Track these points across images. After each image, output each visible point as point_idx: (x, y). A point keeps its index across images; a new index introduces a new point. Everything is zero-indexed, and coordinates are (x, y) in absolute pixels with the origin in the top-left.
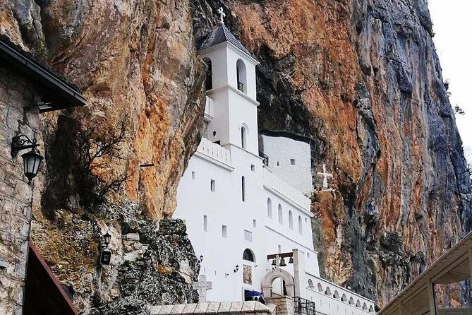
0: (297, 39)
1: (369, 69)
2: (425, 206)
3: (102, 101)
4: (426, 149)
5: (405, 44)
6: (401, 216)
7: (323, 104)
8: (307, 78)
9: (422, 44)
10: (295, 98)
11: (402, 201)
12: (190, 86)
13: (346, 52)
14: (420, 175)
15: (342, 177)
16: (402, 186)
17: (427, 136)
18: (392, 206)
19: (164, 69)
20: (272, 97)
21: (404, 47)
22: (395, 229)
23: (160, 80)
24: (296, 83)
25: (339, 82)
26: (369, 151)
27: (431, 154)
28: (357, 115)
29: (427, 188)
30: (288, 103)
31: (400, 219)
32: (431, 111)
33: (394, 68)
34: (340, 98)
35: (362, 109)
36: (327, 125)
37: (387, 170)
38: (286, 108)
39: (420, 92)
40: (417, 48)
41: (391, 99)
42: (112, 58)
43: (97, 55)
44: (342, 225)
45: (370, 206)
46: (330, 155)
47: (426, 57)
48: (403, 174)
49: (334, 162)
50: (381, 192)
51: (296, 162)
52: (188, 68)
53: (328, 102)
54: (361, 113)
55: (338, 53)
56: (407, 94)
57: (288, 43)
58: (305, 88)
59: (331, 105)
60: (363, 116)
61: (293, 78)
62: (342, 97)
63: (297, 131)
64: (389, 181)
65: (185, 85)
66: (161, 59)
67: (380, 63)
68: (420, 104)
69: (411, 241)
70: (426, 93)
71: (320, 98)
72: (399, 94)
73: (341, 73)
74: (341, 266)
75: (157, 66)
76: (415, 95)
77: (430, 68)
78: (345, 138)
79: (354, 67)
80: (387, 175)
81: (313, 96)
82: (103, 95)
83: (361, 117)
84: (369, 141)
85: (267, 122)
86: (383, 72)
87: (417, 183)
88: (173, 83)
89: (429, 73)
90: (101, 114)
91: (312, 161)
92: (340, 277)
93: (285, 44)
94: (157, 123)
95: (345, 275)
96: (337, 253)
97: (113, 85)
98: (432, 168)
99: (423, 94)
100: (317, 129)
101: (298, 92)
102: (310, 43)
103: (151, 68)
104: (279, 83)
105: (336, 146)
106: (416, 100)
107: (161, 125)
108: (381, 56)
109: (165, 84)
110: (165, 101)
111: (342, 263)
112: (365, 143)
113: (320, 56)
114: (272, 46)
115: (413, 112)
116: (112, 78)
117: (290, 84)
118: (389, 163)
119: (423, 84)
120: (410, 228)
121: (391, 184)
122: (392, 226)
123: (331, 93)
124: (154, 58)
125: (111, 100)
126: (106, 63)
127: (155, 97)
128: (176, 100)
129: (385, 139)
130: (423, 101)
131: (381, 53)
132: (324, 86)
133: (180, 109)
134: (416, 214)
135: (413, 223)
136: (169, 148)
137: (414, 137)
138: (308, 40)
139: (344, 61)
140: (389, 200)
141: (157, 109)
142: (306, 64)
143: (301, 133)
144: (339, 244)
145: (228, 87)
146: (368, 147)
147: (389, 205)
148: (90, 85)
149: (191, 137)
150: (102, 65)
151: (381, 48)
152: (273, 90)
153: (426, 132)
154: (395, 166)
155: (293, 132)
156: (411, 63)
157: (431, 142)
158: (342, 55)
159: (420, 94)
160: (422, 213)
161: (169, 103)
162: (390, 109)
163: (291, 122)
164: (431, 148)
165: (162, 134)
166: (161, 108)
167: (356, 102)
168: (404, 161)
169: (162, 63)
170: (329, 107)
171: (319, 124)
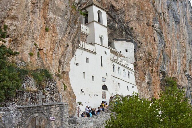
0: (126, 2)
1: (161, 13)
2: (188, 67)
3: (15, 23)
4: (187, 44)
5: (176, 3)
6: (177, 71)
7: (138, 27)
8: (131, 17)
9: (184, 3)
10: (126, 25)
11: (177, 65)
12: (68, 19)
13: (148, 6)
14: (185, 55)
15: (147, 55)
16: (177, 59)
17: (187, 39)
18: (173, 67)
19: (54, 12)
20: (116, 25)
21: (176, 4)
22: (175, 76)
23: (53, 16)
24: (126, 19)
25: (145, 18)
26: (160, 45)
27: (189, 46)
28: (154, 31)
29: (188, 59)
30: (123, 27)
31: (177, 72)
32: (189, 29)
33: (172, 13)
34: (146, 24)
35: (156, 28)
36: (140, 35)
37: (170, 53)
38: (122, 29)
39: (184, 21)
40: (182, 4)
41: (171, 25)
42: (17, 5)
43: (9, 3)
44: (148, 74)
45: (163, 67)
46: (142, 47)
47: (186, 8)
48: (177, 54)
49: (144, 50)
50: (168, 61)
51: (128, 51)
52: (66, 12)
53: (140, 26)
54: (155, 30)
55: (144, 7)
56: (178, 22)
57: (122, 3)
58: (130, 21)
59: (142, 27)
60: (157, 31)
61: (125, 17)
62: (147, 24)
63: (128, 38)
64: (172, 57)
65: (65, 18)
66: (53, 8)
67: (166, 11)
68: (183, 26)
69: (182, 80)
70: (186, 22)
71: (137, 25)
72: (174, 23)
73: (146, 14)
74: (148, 91)
75: (51, 11)
76: (181, 23)
77: (188, 12)
78: (148, 40)
79: (152, 12)
80: (170, 55)
81: (133, 24)
82: (15, 21)
83: (156, 31)
84: (160, 41)
85: (115, 35)
86: (167, 14)
87: (184, 58)
88: (59, 18)
89: (188, 14)
90: (15, 28)
91: (135, 50)
92: (148, 95)
93: (121, 4)
94: (51, 34)
95: (150, 94)
96: (146, 86)
97: (20, 16)
98: (190, 52)
99: (185, 22)
100: (136, 37)
101: (127, 23)
102: (132, 3)
103: (48, 12)
104: (119, 20)
105: (144, 43)
106: (182, 25)
107: (54, 34)
108: (166, 8)
109: (55, 18)
110: (56, 25)
111: (148, 90)
112: (158, 42)
113: (136, 8)
114: (115, 5)
115: (181, 30)
116: (18, 13)
117: (123, 19)
118: (171, 50)
119: (185, 19)
120: (181, 75)
121: (172, 58)
122: (174, 75)
123: (142, 23)
124: (49, 8)
125: (19, 22)
126: (14, 7)
127: (51, 23)
128: (61, 24)
129: (169, 41)
130: (185, 25)
131: (166, 7)
132: (138, 20)
133: (63, 28)
134: (184, 70)
135: (183, 74)
136: (59, 44)
137: (182, 39)
138: (131, 2)
139: (147, 10)
140: (172, 65)
141: (52, 28)
142: (130, 12)
143: (129, 39)
144: (147, 82)
145: (94, 21)
146: (159, 43)
147: (172, 67)
148: (7, 16)
149: (75, 40)
150: (12, 8)
151: (166, 5)
152: (117, 22)
153: (187, 37)
154: (174, 51)
155: (126, 39)
156: (179, 10)
157: (189, 41)
158: (146, 8)
159: (184, 22)
160: (187, 69)
161: (58, 26)
162: (171, 29)
163: (125, 35)
164: (189, 43)
165: (54, 38)
166: (53, 28)
167: (153, 26)
168: (178, 49)
169: (53, 10)
170: (141, 28)
171: (137, 35)
